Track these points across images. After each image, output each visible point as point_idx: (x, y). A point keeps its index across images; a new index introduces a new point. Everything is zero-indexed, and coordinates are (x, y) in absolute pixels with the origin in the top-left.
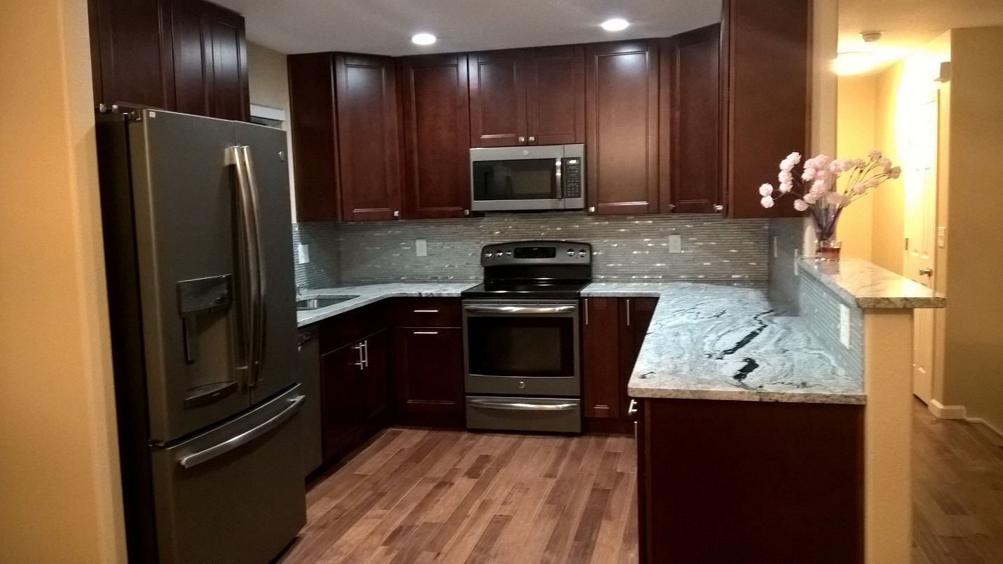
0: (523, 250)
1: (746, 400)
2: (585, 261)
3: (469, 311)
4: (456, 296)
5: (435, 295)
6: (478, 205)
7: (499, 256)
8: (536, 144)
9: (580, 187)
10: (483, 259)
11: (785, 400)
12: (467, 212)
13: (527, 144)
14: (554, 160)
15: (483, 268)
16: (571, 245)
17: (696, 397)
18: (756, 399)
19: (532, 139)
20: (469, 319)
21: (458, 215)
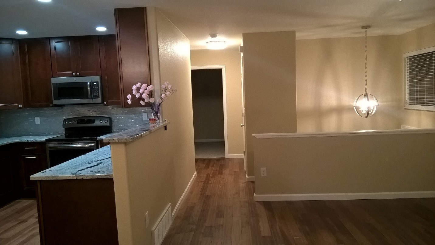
0: (81, 120)
1: (71, 179)
2: (108, 124)
3: (50, 148)
4: (43, 141)
5: (34, 141)
6: (56, 102)
7: (70, 123)
8: (80, 76)
9: (99, 94)
10: (64, 125)
11: (85, 178)
12: (51, 105)
13: (76, 76)
14: (87, 83)
15: (64, 129)
16: (101, 118)
17: (54, 179)
18: (75, 178)
19: (78, 74)
20: (49, 151)
21: (47, 106)
